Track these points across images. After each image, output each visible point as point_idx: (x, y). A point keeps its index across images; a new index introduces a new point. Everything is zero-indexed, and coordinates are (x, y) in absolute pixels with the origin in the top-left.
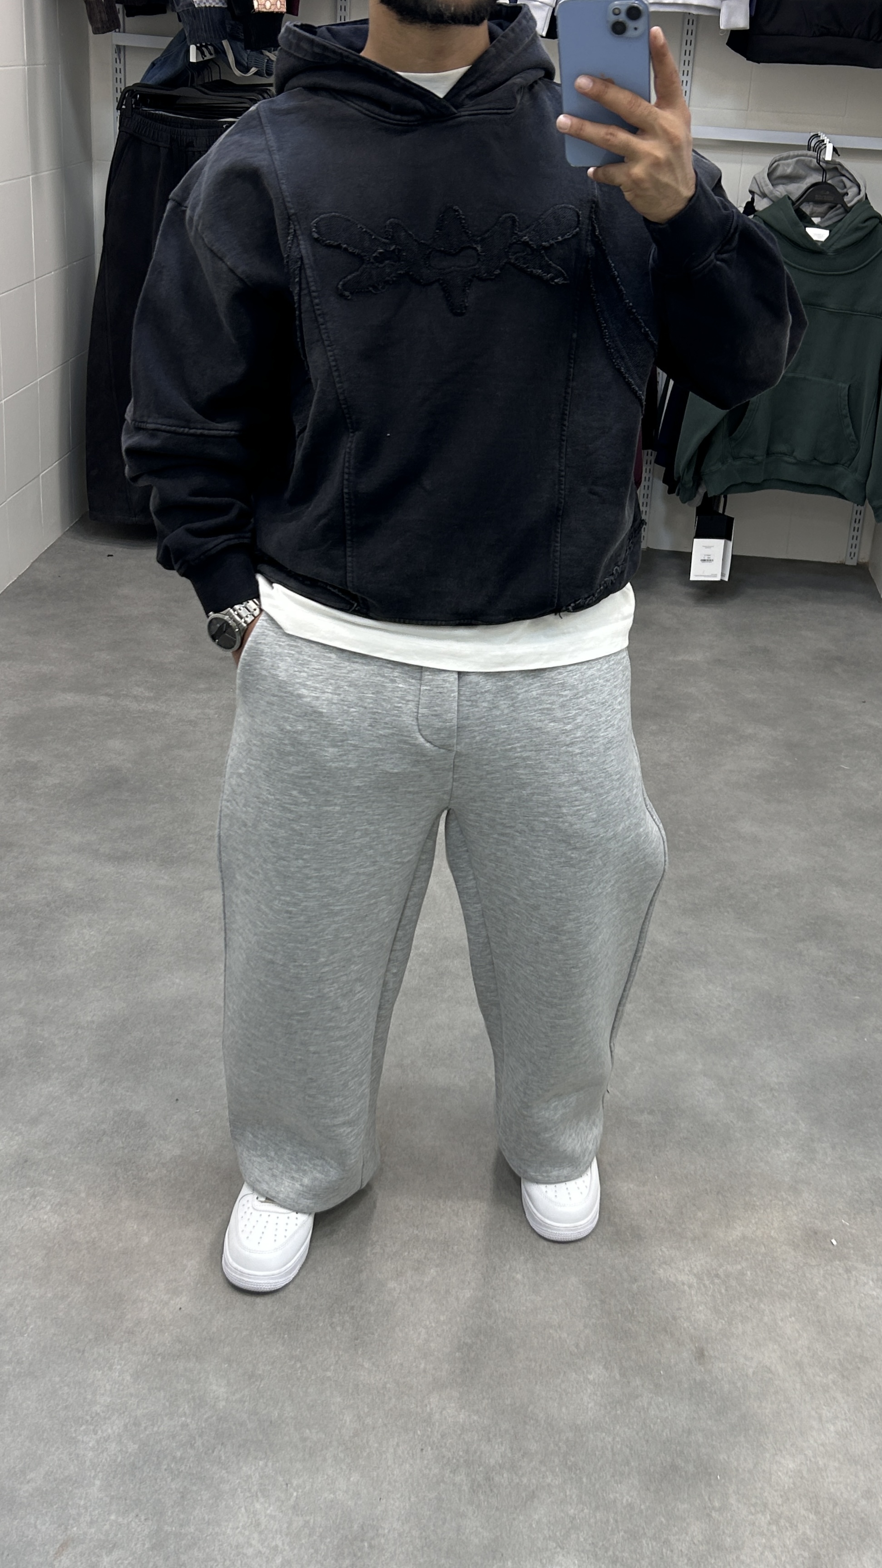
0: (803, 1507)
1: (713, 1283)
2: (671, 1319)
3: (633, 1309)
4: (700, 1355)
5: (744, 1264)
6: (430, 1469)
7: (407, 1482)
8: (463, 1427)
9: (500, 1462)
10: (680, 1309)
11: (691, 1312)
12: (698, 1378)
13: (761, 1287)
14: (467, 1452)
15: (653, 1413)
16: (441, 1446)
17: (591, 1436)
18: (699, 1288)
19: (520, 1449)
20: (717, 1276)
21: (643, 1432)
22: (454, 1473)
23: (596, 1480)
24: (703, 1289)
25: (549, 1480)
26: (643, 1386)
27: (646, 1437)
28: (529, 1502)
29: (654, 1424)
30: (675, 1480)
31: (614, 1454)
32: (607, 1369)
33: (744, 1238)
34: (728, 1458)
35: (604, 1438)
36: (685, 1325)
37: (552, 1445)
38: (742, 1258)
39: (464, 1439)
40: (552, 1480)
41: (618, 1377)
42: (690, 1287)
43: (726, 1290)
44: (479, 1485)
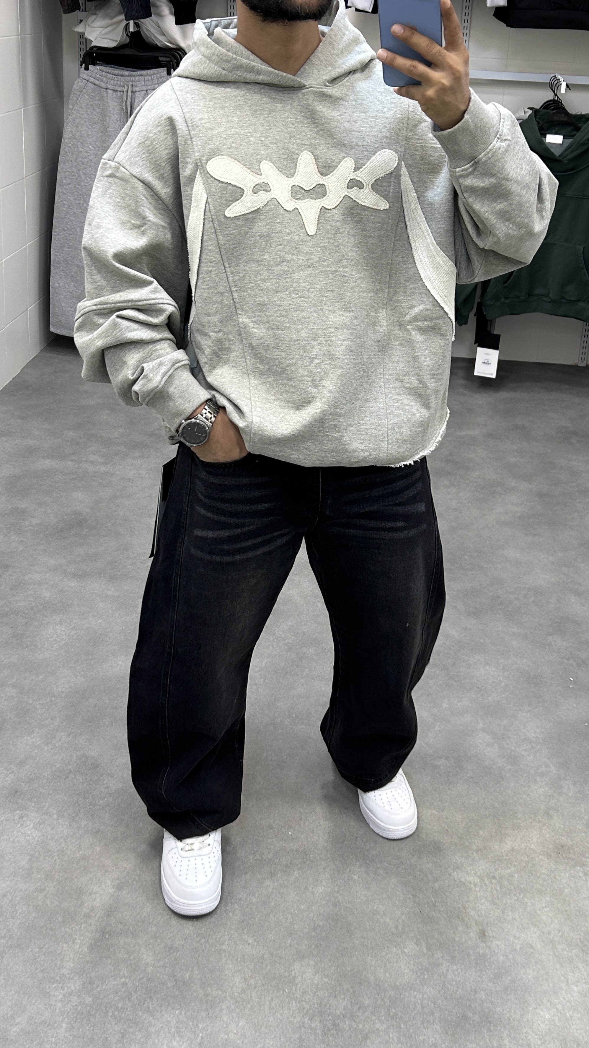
1: (491, 883)
2: (462, 909)
3: (436, 901)
4: (483, 935)
5: (513, 869)
6: (295, 1017)
7: (278, 1026)
8: (317, 987)
9: (343, 1012)
10: (468, 901)
11: (476, 904)
12: (481, 952)
13: (525, 886)
14: (320, 1005)
15: (450, 977)
16: (302, 1001)
17: (407, 994)
18: (482, 887)
19: (357, 1003)
20: (494, 877)
21: (443, 991)
22: (311, 1021)
23: (410, 1026)
24: (485, 887)
25: (377, 1026)
26: (442, 957)
27: (446, 995)
28: (363, 1043)
29: (451, 985)
30: (466, 1026)
31: (423, 1008)
32: (417, 945)
33: (513, 850)
34: (503, 1011)
35: (416, 996)
36: (472, 913)
37: (379, 1000)
38: (511, 865)
39: (318, 995)
41: (425, 951)
42: (475, 885)
43: (501, 888)
44: (329, 1030)
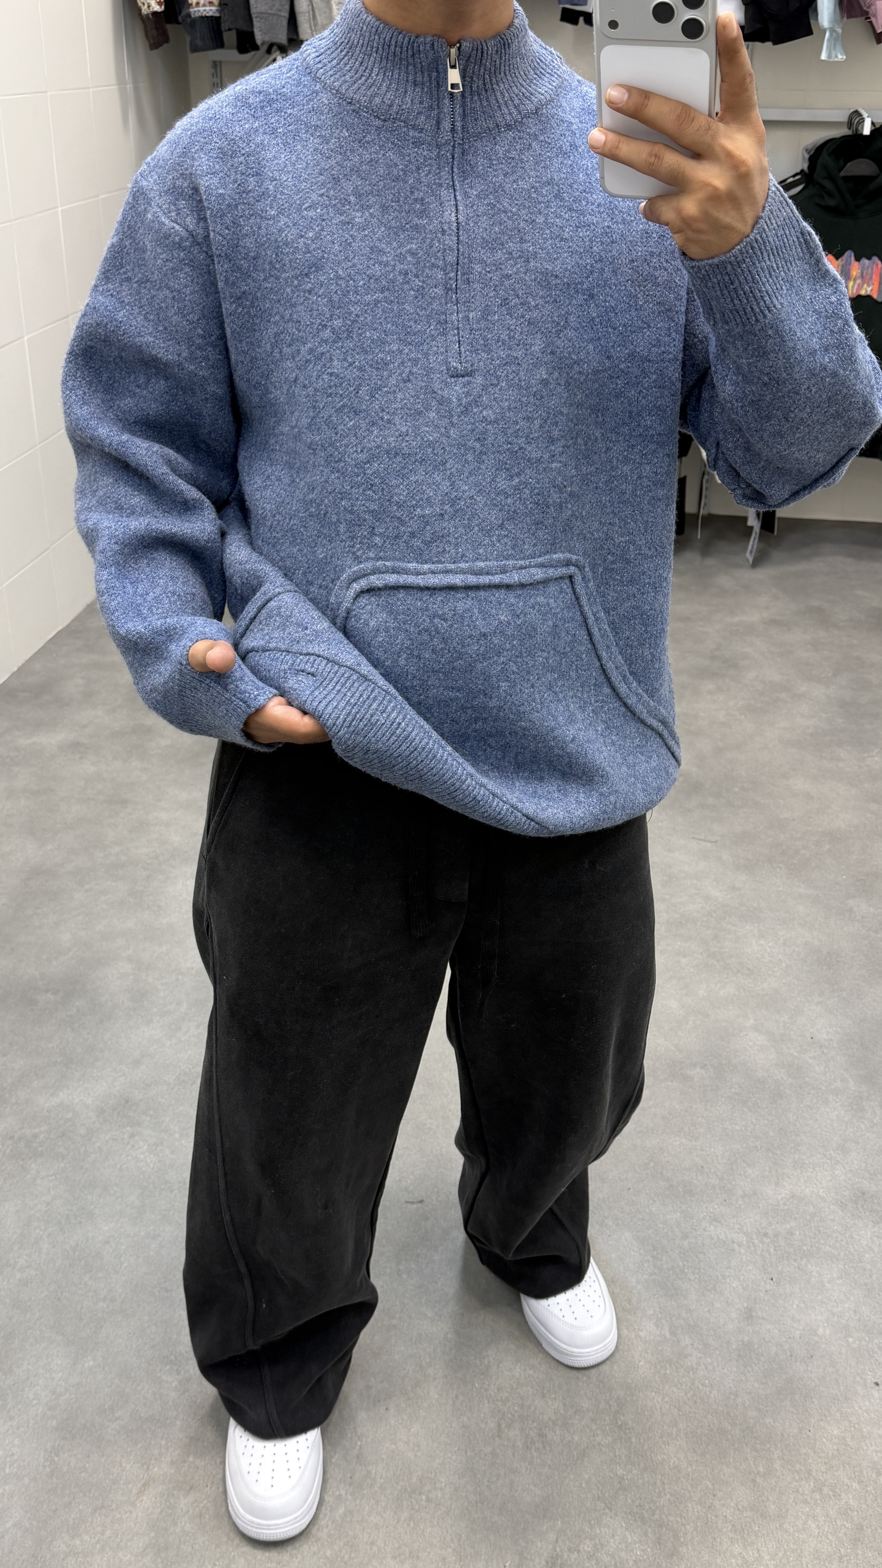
0: (847, 1475)
1: (763, 1243)
2: (720, 1278)
3: (684, 1266)
5: (793, 1224)
6: (486, 1423)
7: (463, 1435)
8: (519, 1382)
9: (554, 1418)
10: (729, 1268)
11: (740, 1271)
12: (746, 1339)
13: (809, 1248)
14: (522, 1406)
16: (498, 1400)
17: (641, 1395)
18: (749, 1247)
20: (766, 1235)
21: (692, 1393)
23: (644, 1439)
24: (753, 1249)
25: (599, 1439)
26: (692, 1345)
27: (695, 1398)
28: (579, 1461)
29: (703, 1385)
30: (722, 1443)
32: (657, 1326)
34: (774, 1422)
35: (653, 1398)
36: (734, 1285)
38: (791, 1217)
40: (602, 1440)
41: (668, 1335)
43: (775, 1250)
44: (533, 1442)
